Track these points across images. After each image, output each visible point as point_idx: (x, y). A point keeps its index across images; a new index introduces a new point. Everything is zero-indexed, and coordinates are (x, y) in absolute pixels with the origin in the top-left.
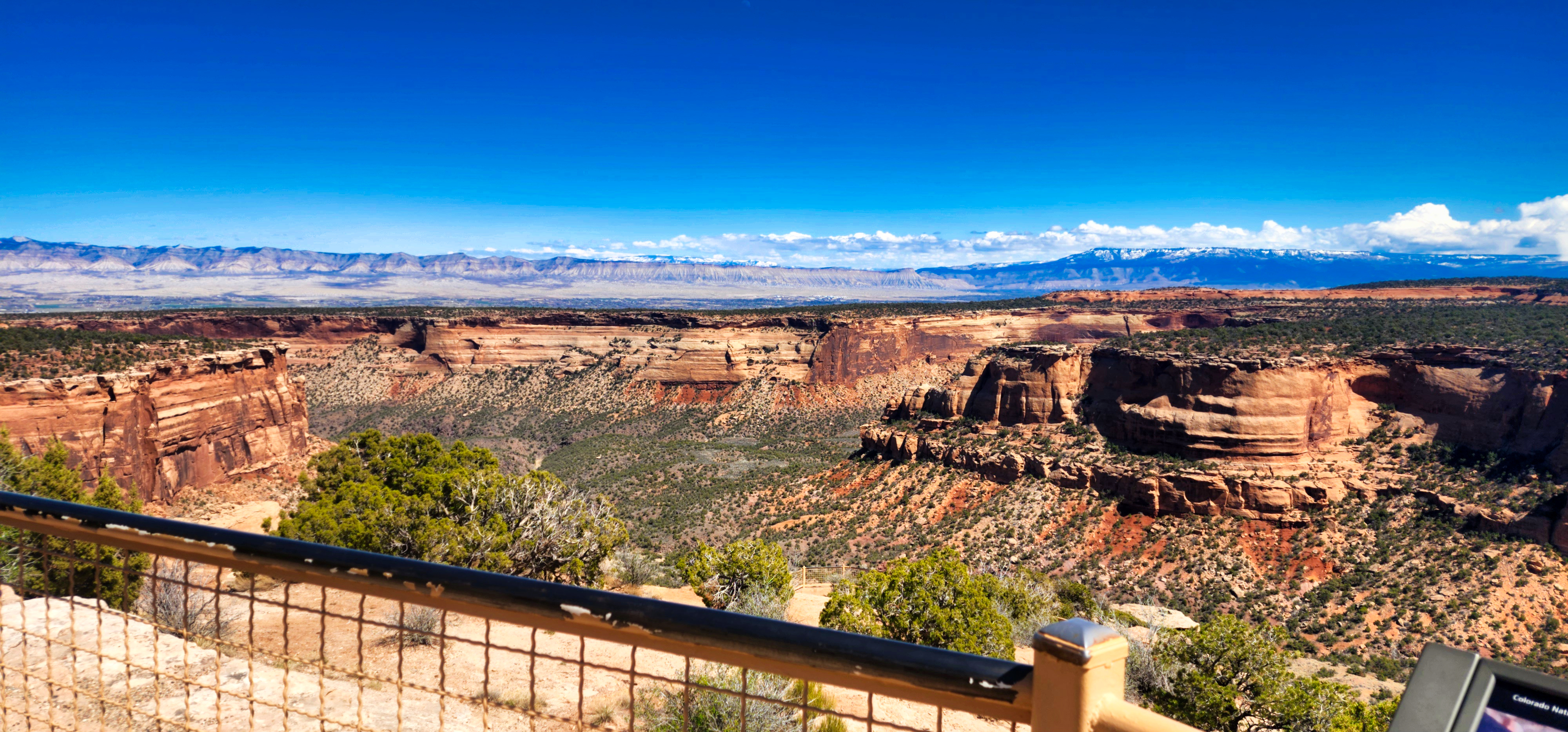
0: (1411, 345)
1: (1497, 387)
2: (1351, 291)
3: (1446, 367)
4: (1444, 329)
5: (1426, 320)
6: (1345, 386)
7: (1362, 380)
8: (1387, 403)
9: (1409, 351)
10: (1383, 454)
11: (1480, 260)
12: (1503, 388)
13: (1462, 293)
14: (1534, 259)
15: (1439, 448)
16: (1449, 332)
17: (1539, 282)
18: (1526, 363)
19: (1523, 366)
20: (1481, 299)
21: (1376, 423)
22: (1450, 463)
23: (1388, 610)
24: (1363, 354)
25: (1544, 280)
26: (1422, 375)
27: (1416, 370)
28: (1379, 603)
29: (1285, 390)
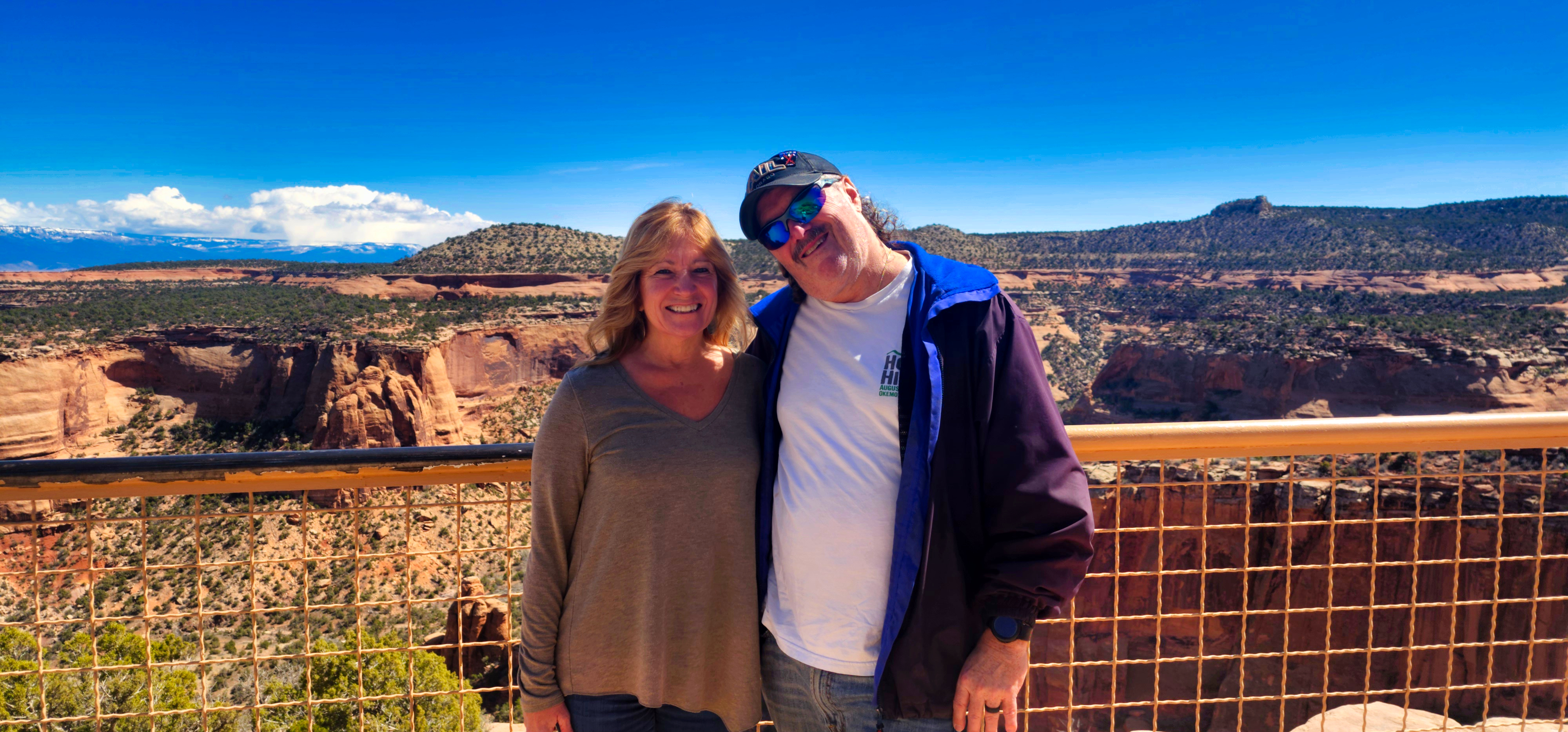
0: (163, 327)
1: (247, 362)
2: (96, 273)
3: (199, 347)
4: (194, 310)
5: (175, 301)
6: (99, 373)
7: (117, 365)
8: (146, 386)
9: (162, 333)
10: (146, 439)
11: (221, 244)
12: (252, 362)
13: (208, 274)
14: (268, 244)
15: (200, 425)
16: (198, 313)
17: (274, 264)
18: (270, 339)
19: (267, 341)
20: (226, 280)
21: (137, 408)
22: (212, 439)
23: (167, 592)
24: (114, 338)
25: (278, 263)
26: (176, 356)
27: (170, 351)
28: (156, 588)
29: (31, 384)
